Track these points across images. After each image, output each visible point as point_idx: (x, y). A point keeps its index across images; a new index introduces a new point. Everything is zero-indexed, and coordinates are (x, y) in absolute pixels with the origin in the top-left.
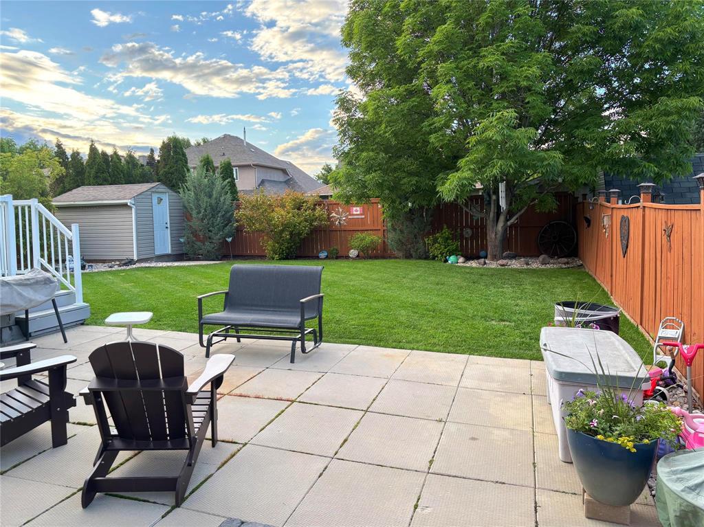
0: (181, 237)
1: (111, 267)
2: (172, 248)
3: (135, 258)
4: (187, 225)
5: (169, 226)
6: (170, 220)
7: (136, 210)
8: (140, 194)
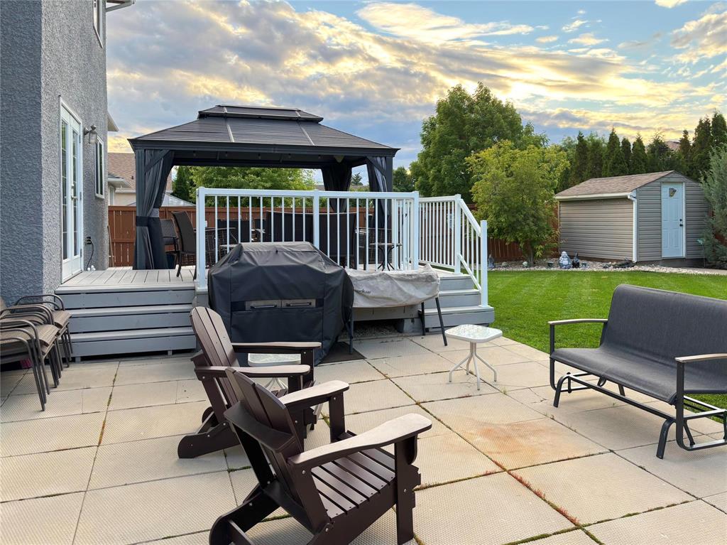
0: (700, 238)
1: (605, 267)
2: (687, 250)
3: (634, 260)
4: (708, 223)
5: (684, 223)
6: (686, 216)
7: (638, 204)
8: (644, 186)
